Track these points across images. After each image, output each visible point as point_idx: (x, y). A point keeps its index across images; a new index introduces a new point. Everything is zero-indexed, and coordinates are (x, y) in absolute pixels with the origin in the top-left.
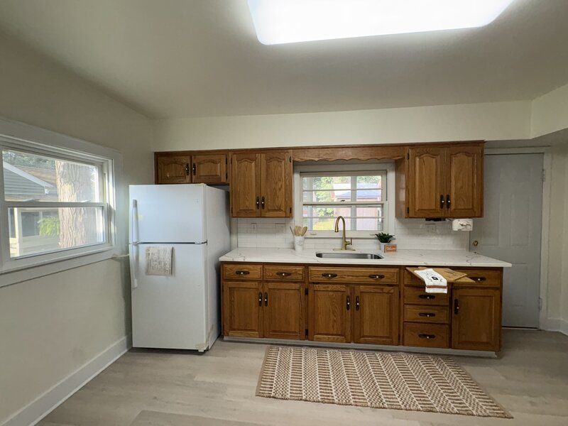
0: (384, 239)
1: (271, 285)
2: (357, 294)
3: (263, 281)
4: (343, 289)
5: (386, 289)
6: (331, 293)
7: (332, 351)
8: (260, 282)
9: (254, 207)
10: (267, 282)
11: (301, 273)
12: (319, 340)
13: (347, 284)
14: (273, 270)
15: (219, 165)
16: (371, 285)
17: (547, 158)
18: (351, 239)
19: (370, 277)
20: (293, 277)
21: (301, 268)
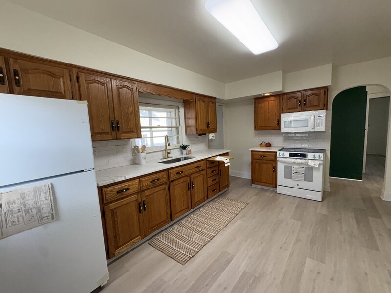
0: (184, 147)
1: (147, 193)
2: (192, 180)
3: (141, 191)
4: (186, 179)
5: (202, 172)
6: (181, 184)
7: (184, 220)
8: (137, 193)
9: (109, 130)
10: (143, 191)
11: (165, 176)
12: (178, 217)
13: (187, 176)
14: (147, 180)
15: (61, 80)
16: (197, 172)
17: (224, 108)
18: (170, 150)
19: (196, 168)
20: (161, 180)
21: (165, 173)
